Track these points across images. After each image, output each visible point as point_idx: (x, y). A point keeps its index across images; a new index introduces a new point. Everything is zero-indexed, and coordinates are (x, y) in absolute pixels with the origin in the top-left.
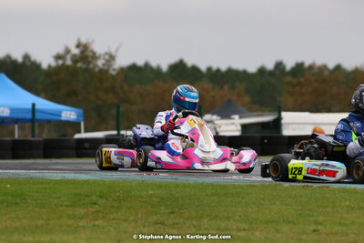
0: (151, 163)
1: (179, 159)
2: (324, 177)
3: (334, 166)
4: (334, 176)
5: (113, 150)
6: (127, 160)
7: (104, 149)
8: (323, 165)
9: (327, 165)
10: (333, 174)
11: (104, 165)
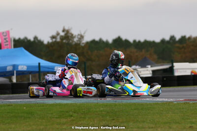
0: (51, 94)
1: (65, 91)
2: (88, 95)
3: (91, 89)
4: (92, 94)
5: (35, 87)
6: (41, 93)
7: (31, 87)
8: (88, 89)
9: (89, 89)
10: (91, 93)
11: (31, 95)
